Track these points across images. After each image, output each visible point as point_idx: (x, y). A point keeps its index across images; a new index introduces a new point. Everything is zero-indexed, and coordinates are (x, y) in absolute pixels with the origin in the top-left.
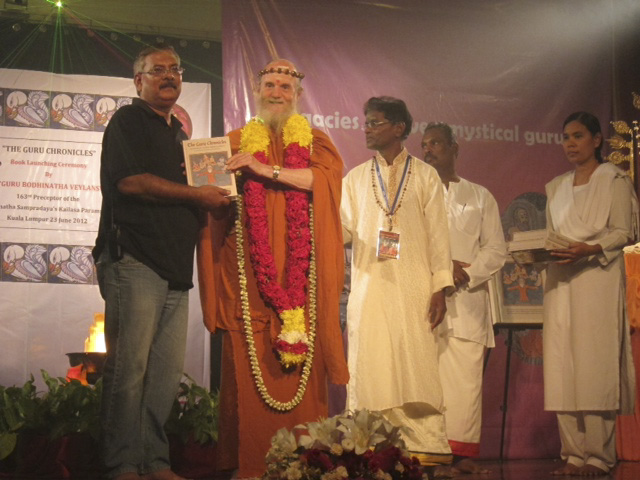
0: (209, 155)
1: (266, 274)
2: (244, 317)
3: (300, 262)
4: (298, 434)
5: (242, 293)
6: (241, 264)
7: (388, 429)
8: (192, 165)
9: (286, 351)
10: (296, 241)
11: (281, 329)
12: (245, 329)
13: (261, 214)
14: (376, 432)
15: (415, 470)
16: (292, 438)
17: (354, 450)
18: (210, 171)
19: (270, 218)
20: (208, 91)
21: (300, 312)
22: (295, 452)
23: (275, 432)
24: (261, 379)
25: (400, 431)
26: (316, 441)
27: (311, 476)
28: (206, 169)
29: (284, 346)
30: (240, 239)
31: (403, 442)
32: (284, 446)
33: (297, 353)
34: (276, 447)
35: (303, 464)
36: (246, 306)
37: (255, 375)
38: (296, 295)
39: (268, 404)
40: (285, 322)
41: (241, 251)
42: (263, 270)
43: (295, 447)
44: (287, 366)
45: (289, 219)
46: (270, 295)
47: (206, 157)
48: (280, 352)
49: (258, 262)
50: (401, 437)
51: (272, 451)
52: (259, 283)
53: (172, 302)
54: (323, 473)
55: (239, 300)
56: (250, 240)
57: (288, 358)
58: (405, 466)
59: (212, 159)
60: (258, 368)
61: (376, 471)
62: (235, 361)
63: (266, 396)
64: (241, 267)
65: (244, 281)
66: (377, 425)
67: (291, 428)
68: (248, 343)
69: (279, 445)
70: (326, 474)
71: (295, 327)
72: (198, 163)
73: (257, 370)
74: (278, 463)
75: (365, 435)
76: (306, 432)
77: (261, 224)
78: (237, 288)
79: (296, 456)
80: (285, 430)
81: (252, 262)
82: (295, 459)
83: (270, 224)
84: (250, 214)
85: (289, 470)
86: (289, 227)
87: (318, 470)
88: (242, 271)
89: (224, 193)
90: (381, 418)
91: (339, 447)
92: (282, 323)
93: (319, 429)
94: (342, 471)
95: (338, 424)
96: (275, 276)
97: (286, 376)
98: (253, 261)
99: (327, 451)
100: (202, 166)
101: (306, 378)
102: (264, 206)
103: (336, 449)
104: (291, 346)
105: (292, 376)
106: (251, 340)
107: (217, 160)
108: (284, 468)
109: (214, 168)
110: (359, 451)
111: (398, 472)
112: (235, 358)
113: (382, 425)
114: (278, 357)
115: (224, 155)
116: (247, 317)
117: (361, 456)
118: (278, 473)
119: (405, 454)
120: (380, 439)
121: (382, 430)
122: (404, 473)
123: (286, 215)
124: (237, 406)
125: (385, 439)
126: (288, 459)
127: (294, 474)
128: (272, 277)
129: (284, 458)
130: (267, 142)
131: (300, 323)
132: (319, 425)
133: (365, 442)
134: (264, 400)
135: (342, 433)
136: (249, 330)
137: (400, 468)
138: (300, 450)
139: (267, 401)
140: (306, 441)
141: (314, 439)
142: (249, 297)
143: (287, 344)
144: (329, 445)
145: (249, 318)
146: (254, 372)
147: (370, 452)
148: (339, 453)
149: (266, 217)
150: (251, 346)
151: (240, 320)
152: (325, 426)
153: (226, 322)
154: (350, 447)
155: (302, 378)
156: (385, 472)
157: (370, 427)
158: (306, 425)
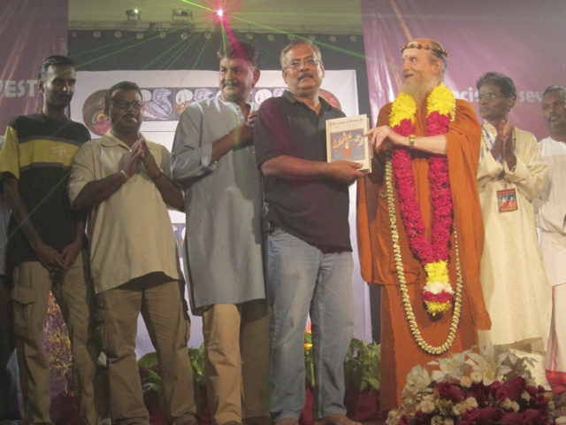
0: (347, 133)
1: (414, 229)
2: (398, 267)
3: (442, 220)
4: (431, 369)
5: (395, 246)
6: (393, 220)
7: (513, 361)
8: (332, 142)
9: (431, 301)
10: (438, 201)
11: (426, 281)
12: (399, 279)
13: (408, 175)
14: (503, 364)
15: (542, 398)
16: (425, 374)
17: (482, 382)
18: (347, 147)
19: (416, 178)
20: (353, 76)
21: (442, 265)
22: (429, 387)
23: (409, 370)
24: (415, 323)
25: (525, 362)
26: (447, 375)
27: (443, 407)
28: (344, 145)
29: (429, 296)
30: (391, 199)
31: (529, 373)
32: (418, 382)
33: (441, 302)
34: (411, 383)
35: (436, 397)
36: (399, 258)
37: (410, 320)
38: (440, 249)
39: (420, 346)
40: (429, 274)
41: (392, 208)
42: (412, 225)
43: (429, 382)
44: (434, 314)
45: (432, 181)
46: (416, 247)
47: (344, 134)
48: (427, 302)
49: (407, 218)
50: (527, 369)
51: (407, 387)
52: (409, 236)
53: (329, 264)
54: (454, 405)
55: (392, 254)
56: (401, 199)
57: (434, 307)
58: (532, 394)
59: (350, 137)
60: (412, 314)
61: (504, 400)
62: (392, 312)
63: (420, 339)
64: (393, 223)
65: (396, 236)
66: (503, 357)
67: (423, 365)
68: (402, 291)
69: (414, 381)
70: (457, 405)
71: (438, 278)
72: (337, 140)
73: (411, 315)
74: (413, 397)
75: (492, 367)
76: (437, 368)
77: (408, 184)
78: (390, 243)
79: (430, 390)
80: (419, 367)
81: (402, 218)
82: (429, 393)
83: (416, 183)
84: (398, 176)
85: (423, 403)
86: (432, 189)
87: (450, 402)
88: (395, 227)
89: (356, 166)
90: (507, 350)
91: (468, 380)
92: (427, 276)
93: (448, 364)
94: (472, 402)
95: (467, 358)
96: (423, 230)
97: (434, 324)
98: (404, 218)
99: (457, 384)
100: (341, 143)
101: (455, 326)
102: (411, 168)
103: (466, 382)
104: (435, 295)
105: (439, 324)
106: (404, 288)
107: (354, 137)
108: (419, 402)
109: (350, 144)
110: (487, 383)
111: (524, 401)
112: (391, 310)
113: (508, 358)
114: (425, 307)
115: (360, 132)
116: (400, 268)
117: (489, 387)
118: (414, 406)
119: (530, 384)
120: (507, 370)
121: (507, 362)
122: (531, 401)
123: (429, 178)
124: (394, 353)
125: (510, 370)
126: (422, 393)
127: (427, 406)
128: (420, 231)
129: (419, 393)
130: (413, 111)
131: (443, 274)
132: (449, 360)
133: (493, 374)
134: (418, 342)
135: (470, 367)
136: (403, 279)
137: (526, 396)
138: (433, 384)
139: (420, 344)
140: (438, 376)
141: (445, 372)
142: (401, 249)
143: (431, 295)
144: (459, 378)
145: (402, 269)
146: (409, 317)
147: (497, 383)
148: (469, 385)
149: (412, 177)
150: (405, 294)
151: (395, 272)
152: (455, 361)
153: (382, 278)
154: (478, 380)
155: (452, 326)
156: (512, 400)
157: (496, 360)
158: (438, 361)
